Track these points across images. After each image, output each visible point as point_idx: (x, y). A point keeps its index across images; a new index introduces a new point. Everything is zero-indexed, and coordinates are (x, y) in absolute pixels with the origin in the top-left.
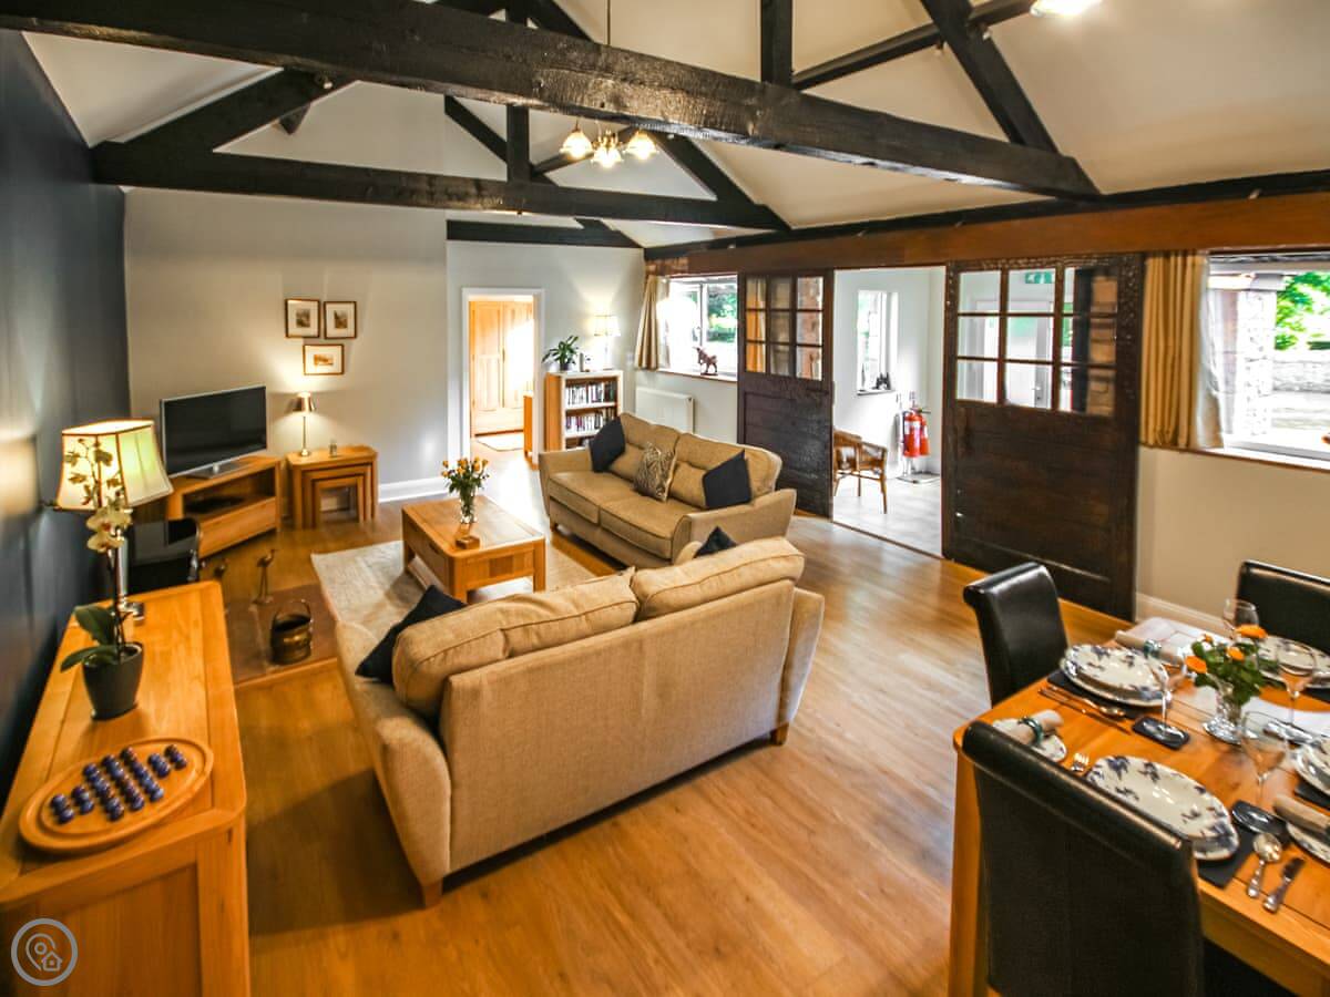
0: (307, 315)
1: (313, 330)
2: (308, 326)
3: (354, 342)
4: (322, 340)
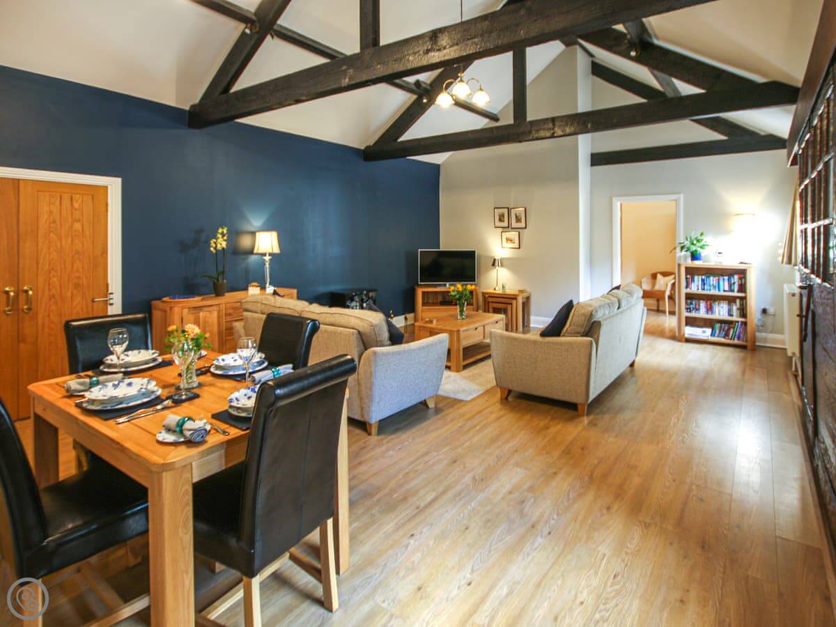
0: (503, 215)
1: (505, 224)
2: (504, 221)
3: (526, 230)
4: (510, 229)
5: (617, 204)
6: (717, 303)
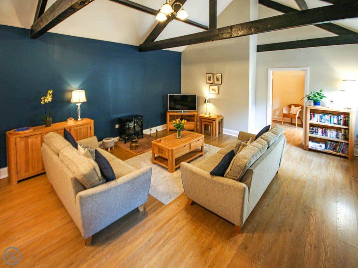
0: (210, 77)
2: (211, 80)
3: (221, 85)
4: (213, 84)
5: (271, 72)
6: (329, 130)
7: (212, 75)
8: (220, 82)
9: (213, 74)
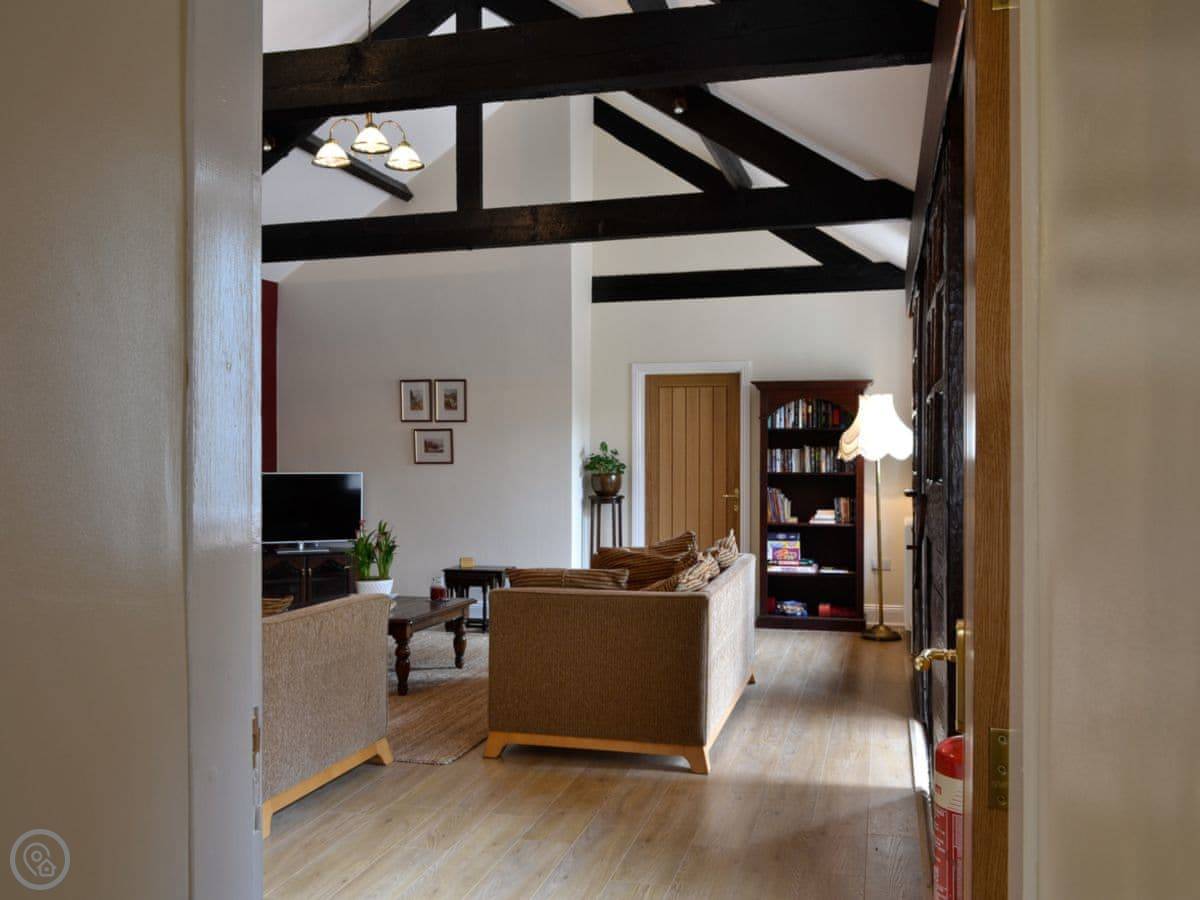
3: (464, 425)
4: (432, 424)
5: (640, 377)
7: (424, 386)
8: (458, 414)
9: (429, 381)
